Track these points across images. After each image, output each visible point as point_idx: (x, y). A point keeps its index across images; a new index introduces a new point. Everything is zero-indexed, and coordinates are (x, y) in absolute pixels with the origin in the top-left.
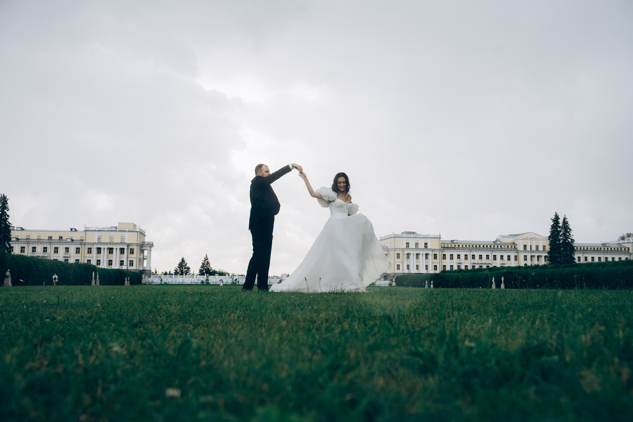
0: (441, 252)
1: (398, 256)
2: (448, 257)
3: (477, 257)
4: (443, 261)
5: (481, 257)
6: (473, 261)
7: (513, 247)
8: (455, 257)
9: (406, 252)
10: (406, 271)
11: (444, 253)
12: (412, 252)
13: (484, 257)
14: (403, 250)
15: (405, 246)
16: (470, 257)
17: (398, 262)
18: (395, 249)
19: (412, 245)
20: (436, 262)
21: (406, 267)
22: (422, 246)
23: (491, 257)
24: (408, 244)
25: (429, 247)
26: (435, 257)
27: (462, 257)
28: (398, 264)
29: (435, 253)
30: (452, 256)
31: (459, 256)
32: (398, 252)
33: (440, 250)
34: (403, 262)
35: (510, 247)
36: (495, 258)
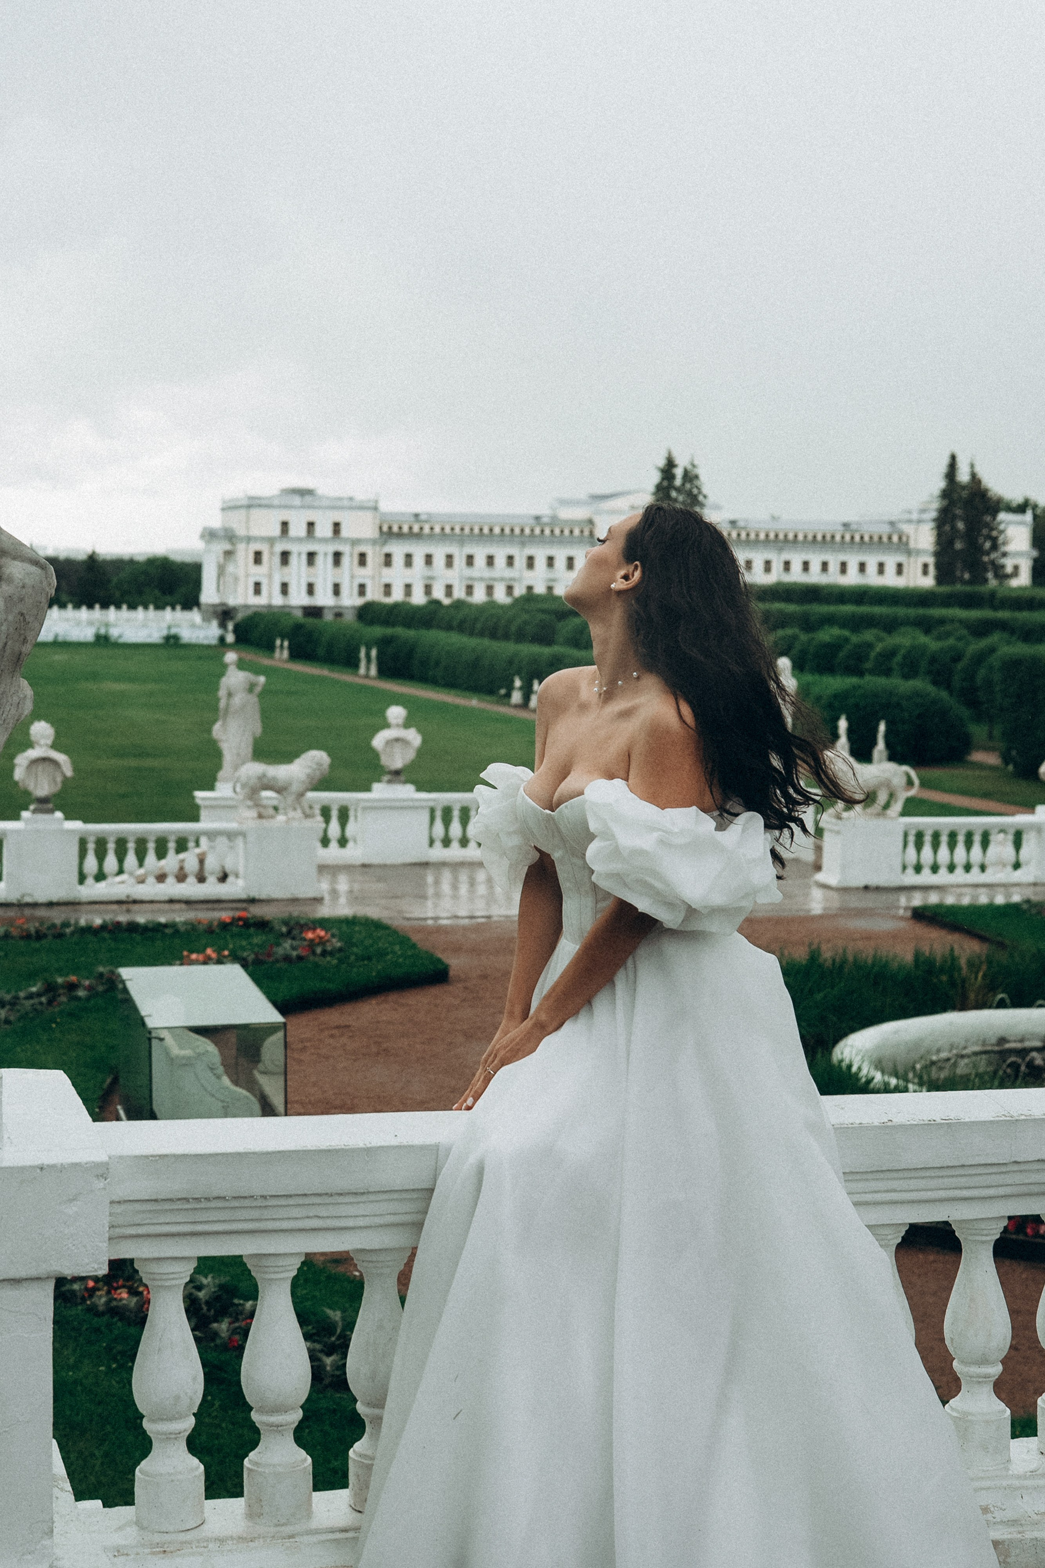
0: (378, 548)
1: (258, 557)
2: (398, 560)
3: (480, 561)
4: (386, 571)
5: (490, 560)
6: (468, 572)
7: (586, 533)
8: (419, 561)
9: (279, 548)
10: (278, 600)
11: (387, 549)
12: (293, 548)
13: (500, 561)
14: (271, 541)
15: (277, 531)
16: (459, 562)
17: (259, 573)
18: (249, 539)
19: (298, 529)
20: (364, 574)
21: (277, 588)
22: (324, 530)
23: (520, 562)
24: (285, 525)
25: (345, 532)
26: (362, 559)
27: (439, 561)
28: (258, 579)
29: (362, 548)
30: (409, 559)
31: (429, 559)
32: (257, 547)
33: (374, 542)
34: (270, 576)
35: (577, 532)
36: (530, 562)
